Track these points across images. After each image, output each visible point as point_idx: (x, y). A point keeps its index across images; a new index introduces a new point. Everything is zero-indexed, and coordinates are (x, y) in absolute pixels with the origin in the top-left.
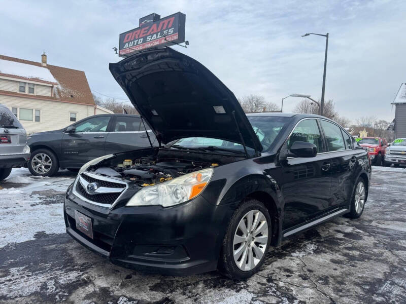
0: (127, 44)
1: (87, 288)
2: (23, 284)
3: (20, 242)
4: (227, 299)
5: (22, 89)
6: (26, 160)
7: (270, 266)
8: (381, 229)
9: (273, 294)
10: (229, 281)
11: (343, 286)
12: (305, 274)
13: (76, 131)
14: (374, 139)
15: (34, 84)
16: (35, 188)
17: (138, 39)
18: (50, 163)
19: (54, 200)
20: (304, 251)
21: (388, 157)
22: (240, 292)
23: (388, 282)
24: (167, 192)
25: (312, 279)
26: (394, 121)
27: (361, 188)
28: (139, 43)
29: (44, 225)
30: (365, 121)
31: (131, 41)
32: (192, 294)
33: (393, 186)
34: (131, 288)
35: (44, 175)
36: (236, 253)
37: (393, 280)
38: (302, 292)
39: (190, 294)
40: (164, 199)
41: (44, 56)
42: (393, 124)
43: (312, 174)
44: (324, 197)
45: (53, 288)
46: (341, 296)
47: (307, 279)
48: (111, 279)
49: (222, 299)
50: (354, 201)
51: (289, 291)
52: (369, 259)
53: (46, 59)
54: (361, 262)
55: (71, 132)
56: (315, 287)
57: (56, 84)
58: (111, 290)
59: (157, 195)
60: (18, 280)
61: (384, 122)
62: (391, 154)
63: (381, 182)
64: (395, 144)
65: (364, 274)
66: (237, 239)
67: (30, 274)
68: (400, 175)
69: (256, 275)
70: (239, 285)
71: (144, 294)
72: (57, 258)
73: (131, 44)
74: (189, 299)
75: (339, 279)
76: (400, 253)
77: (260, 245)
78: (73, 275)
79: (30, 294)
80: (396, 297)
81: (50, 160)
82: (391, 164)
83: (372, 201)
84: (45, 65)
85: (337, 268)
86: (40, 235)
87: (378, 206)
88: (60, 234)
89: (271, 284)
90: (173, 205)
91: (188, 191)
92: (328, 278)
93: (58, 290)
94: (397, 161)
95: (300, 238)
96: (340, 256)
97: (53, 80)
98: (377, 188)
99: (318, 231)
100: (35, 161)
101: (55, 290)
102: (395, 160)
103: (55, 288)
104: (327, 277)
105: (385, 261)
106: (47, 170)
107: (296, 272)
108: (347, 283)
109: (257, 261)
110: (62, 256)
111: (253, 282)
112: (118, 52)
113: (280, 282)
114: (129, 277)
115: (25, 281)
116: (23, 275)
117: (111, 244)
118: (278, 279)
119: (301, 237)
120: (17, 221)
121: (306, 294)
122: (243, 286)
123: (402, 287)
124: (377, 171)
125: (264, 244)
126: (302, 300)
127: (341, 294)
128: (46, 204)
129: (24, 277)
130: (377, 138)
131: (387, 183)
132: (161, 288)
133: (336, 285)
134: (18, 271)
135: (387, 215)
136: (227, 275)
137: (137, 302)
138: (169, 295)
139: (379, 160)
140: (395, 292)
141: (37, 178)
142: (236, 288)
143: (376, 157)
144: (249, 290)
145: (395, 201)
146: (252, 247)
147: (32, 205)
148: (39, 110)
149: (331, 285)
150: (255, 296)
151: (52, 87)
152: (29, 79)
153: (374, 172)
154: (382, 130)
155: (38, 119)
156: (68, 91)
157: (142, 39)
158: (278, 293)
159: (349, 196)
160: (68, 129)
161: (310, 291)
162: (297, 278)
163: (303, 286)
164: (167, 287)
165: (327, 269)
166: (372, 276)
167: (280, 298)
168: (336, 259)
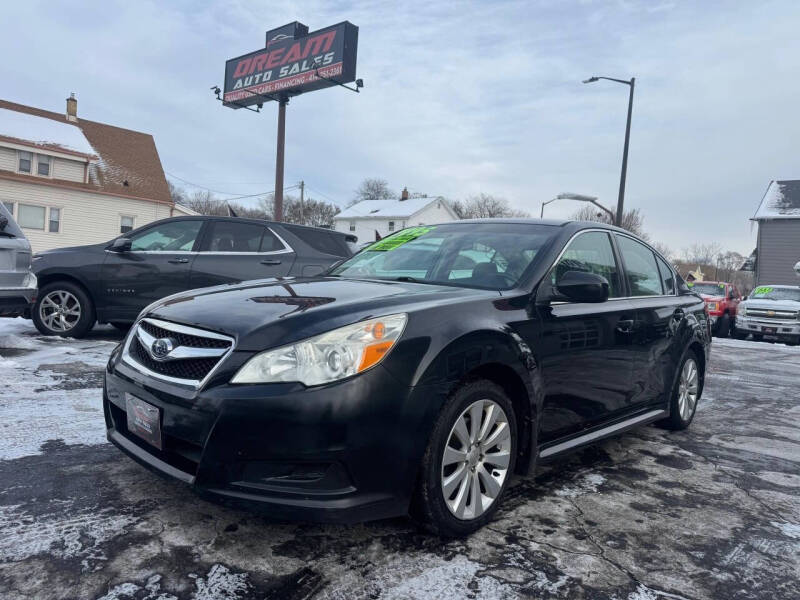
0: (240, 82)
1: (146, 547)
2: (15, 538)
3: (11, 458)
4: (428, 572)
5: (25, 165)
6: (29, 302)
7: (512, 513)
8: (729, 450)
9: (517, 564)
10: (431, 540)
11: (653, 552)
12: (580, 529)
13: (133, 247)
14: (715, 286)
15: (50, 157)
16: (44, 358)
17: (263, 72)
18: (77, 310)
19: (84, 382)
20: (580, 487)
21: (742, 321)
22: (454, 559)
23: (740, 545)
24: (314, 358)
25: (594, 538)
26: (755, 252)
27: (691, 372)
28: (264, 80)
29: (61, 428)
30: (699, 252)
31: (249, 76)
32: (358, 562)
33: (751, 374)
34: (235, 548)
35: (64, 335)
36: (447, 482)
37: (751, 543)
38: (575, 562)
39: (354, 563)
40: (308, 371)
41: (72, 101)
42: (753, 259)
43: (595, 341)
44: (619, 387)
45: (77, 546)
46: (649, 570)
47: (584, 538)
48: (196, 531)
49: (417, 573)
50: (676, 396)
51: (550, 558)
52: (704, 503)
53: (76, 106)
54: (688, 510)
55: (123, 250)
56: (598, 552)
57: (94, 158)
58: (195, 551)
59: (295, 363)
60: (5, 530)
61: (737, 255)
62: (748, 314)
63: (727, 368)
64: (756, 296)
65: (696, 530)
66: (449, 455)
67: (31, 519)
68: (765, 355)
69: (484, 529)
70: (452, 547)
71: (262, 561)
72: (86, 490)
73: (248, 82)
74: (352, 571)
75: (646, 539)
76: (763, 493)
77: (494, 470)
78: (119, 523)
79: (27, 556)
80: (755, 573)
81: (78, 305)
82: (748, 335)
83: (711, 399)
84: (72, 119)
85: (643, 518)
86: (52, 447)
87: (721, 409)
88: (95, 446)
89: (513, 545)
90: (324, 382)
91: (356, 356)
92: (626, 536)
93: (85, 551)
94: (759, 329)
95: (571, 464)
96: (648, 498)
97: (88, 149)
98: (722, 377)
99: (608, 452)
100: (47, 306)
101: (81, 550)
102: (755, 327)
103: (80, 545)
104: (623, 535)
105: (734, 508)
106: (71, 325)
107: (563, 524)
108: (661, 546)
109: (487, 502)
110: (97, 486)
111: (479, 542)
112: (222, 97)
113: (532, 544)
114: (231, 528)
115: (19, 533)
116: (16, 521)
117: (198, 461)
118: (527, 537)
119: (572, 461)
120: (7, 418)
121: (582, 565)
122: (458, 549)
123: (766, 554)
124: (721, 348)
125: (501, 468)
126: (574, 576)
127: (650, 565)
128: (66, 388)
129: (18, 524)
130: (722, 284)
131: (740, 368)
132: (296, 550)
133: (641, 550)
134: (6, 512)
135: (741, 424)
136: (428, 526)
137: (246, 575)
138: (310, 563)
139: (726, 325)
140: (753, 564)
141: (50, 340)
142: (446, 552)
143: (719, 319)
144: (472, 557)
145: (754, 401)
146: (479, 474)
147: (38, 391)
148: (58, 210)
149: (631, 550)
150: (483, 569)
151: (86, 164)
152: (39, 147)
153: (716, 347)
154: (731, 271)
155: (54, 227)
156: (117, 174)
157: (270, 73)
158: (528, 564)
159: (667, 387)
160: (116, 244)
161: (591, 559)
162: (566, 536)
163: (576, 550)
164: (309, 549)
165: (623, 520)
166: (710, 533)
167: (531, 572)
168: (642, 503)
